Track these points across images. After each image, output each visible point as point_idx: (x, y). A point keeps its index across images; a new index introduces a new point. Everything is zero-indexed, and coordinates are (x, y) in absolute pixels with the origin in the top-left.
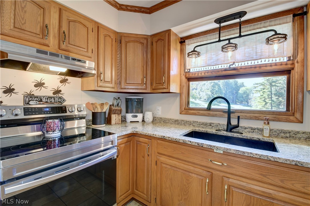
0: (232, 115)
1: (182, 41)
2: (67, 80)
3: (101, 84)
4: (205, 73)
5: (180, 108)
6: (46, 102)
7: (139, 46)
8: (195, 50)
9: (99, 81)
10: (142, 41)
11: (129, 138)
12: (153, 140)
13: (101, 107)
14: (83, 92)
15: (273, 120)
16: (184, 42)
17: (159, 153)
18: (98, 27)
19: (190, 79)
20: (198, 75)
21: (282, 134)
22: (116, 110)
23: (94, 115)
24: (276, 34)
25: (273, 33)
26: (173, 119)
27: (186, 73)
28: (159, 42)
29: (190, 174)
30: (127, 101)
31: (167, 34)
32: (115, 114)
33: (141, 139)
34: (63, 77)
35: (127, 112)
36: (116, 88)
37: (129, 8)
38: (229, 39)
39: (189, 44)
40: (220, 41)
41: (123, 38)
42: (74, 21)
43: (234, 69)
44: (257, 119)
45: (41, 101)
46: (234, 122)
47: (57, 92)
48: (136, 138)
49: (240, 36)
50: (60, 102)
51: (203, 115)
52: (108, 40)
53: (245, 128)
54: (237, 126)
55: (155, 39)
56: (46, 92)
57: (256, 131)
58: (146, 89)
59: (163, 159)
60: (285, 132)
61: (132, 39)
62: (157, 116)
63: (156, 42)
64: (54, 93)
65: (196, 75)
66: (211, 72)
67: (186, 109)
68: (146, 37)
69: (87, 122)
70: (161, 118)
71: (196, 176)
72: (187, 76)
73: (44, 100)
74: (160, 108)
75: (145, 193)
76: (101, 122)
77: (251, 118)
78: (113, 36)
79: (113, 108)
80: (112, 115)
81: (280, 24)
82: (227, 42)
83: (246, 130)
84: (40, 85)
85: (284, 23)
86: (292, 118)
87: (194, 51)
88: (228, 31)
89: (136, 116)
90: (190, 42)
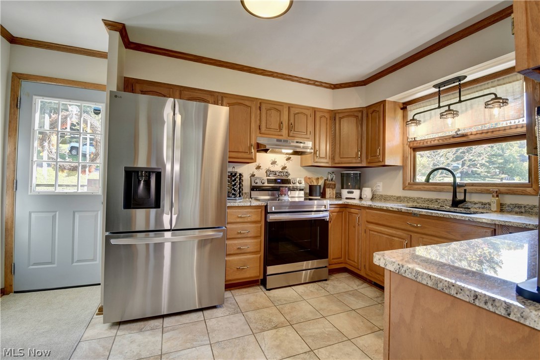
0: (458, 190)
1: (404, 107)
2: (290, 158)
3: (317, 160)
4: (431, 142)
5: (404, 183)
6: (279, 175)
7: (353, 120)
8: (415, 118)
9: (315, 157)
10: (356, 114)
11: (341, 209)
12: (363, 210)
13: (316, 181)
14: (302, 168)
15: (507, 194)
16: (406, 108)
17: (368, 222)
18: (315, 111)
19: (415, 149)
20: (423, 144)
21: (517, 209)
22: (330, 184)
23: (311, 187)
24: (496, 98)
25: (493, 96)
26: (395, 196)
27: (411, 142)
28: (374, 114)
29: (394, 238)
30: (342, 175)
31: (382, 105)
32: (329, 188)
33: (352, 210)
34: (288, 156)
35: (343, 188)
36: (330, 163)
37: (343, 85)
38: (449, 105)
39: (411, 111)
40: (439, 107)
41: (337, 114)
42: (298, 113)
43: (463, 136)
44: (488, 192)
45: (276, 174)
46: (460, 197)
47: (284, 168)
48: (348, 210)
49: (460, 101)
50: (286, 175)
51: (429, 191)
52: (323, 120)
53: (475, 204)
54: (464, 201)
55: (370, 111)
56: (277, 168)
57: (487, 206)
58: (361, 163)
59: (371, 226)
60: (520, 207)
61: (346, 114)
62: (378, 193)
63: (371, 114)
64: (282, 169)
65: (421, 145)
66: (438, 140)
67: (411, 185)
68: (361, 110)
69: (305, 194)
70: (382, 196)
71: (397, 239)
72: (411, 145)
73: (277, 174)
74: (381, 184)
75: (356, 261)
76: (316, 194)
77: (481, 192)
78: (327, 115)
79: (328, 182)
80: (327, 189)
81: (510, 82)
82: (447, 108)
83: (476, 206)
84: (274, 163)
85: (514, 81)
86: (529, 190)
87: (413, 119)
88: (453, 94)
89: (352, 192)
90: (412, 108)
